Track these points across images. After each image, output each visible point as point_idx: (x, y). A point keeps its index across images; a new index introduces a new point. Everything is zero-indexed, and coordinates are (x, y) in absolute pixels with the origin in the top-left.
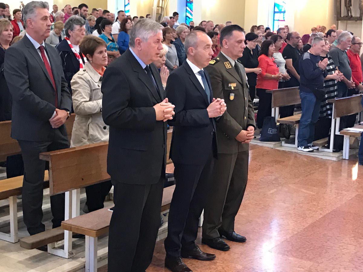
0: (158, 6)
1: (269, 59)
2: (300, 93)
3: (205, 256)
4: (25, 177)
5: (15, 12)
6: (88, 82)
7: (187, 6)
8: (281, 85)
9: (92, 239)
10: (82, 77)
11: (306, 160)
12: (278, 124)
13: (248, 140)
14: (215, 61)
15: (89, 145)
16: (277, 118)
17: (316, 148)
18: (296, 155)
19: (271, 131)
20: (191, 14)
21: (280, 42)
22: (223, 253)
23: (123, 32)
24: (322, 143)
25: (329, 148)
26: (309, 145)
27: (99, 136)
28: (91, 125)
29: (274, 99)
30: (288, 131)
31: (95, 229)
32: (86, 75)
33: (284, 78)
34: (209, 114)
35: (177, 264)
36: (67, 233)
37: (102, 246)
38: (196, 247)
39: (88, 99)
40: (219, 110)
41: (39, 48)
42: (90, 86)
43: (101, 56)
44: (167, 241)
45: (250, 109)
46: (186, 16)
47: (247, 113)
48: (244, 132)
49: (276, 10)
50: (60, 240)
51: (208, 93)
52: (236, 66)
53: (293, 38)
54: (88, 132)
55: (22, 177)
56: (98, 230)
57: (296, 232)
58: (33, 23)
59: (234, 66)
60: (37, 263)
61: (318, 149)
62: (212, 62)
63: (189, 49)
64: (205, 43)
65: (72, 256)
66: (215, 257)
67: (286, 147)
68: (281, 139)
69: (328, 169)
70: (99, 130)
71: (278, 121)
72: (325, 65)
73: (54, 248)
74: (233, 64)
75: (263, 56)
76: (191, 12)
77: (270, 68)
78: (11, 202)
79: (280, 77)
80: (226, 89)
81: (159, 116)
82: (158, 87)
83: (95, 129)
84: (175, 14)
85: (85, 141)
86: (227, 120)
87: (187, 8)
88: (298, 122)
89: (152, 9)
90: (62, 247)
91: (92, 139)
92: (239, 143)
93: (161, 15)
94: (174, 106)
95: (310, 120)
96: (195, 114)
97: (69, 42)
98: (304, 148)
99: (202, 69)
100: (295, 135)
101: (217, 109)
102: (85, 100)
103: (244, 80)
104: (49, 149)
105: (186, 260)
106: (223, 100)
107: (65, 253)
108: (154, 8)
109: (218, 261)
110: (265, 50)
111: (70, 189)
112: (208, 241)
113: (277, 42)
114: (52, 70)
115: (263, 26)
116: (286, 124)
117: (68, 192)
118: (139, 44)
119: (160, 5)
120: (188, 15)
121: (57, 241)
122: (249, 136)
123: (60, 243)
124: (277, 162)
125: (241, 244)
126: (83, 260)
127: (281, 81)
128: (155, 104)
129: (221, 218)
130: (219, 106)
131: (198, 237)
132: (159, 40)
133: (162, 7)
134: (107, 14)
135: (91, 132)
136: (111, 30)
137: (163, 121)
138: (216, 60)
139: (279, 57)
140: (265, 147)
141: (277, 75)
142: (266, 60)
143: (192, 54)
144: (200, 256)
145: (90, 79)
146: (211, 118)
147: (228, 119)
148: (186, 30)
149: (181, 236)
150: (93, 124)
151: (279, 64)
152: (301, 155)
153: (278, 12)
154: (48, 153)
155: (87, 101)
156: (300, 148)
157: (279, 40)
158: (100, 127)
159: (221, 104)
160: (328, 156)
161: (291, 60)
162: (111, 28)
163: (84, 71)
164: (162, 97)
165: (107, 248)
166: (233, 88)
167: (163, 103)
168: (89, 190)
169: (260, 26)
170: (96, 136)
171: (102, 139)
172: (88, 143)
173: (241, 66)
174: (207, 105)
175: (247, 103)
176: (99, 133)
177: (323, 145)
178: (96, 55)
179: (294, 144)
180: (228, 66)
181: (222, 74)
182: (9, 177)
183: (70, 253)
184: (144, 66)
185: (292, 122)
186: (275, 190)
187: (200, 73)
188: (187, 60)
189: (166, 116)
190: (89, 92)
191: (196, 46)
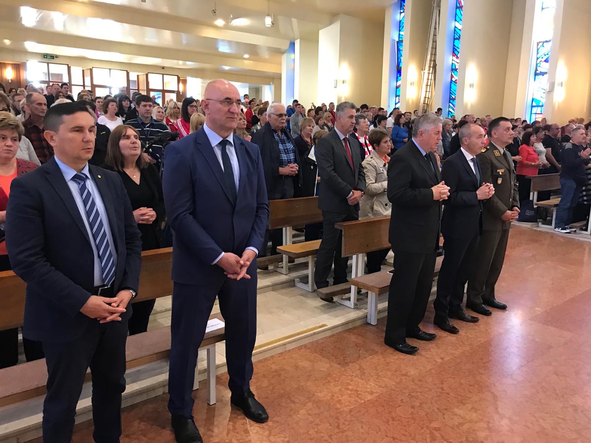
0: (424, 103)
1: (530, 149)
2: (560, 179)
3: (470, 318)
4: (322, 241)
5: (310, 111)
6: (375, 167)
7: (450, 102)
8: (540, 172)
9: (374, 294)
10: (370, 163)
11: (562, 240)
12: (535, 206)
13: (512, 219)
14: (485, 150)
15: (373, 219)
16: (535, 201)
17: (574, 230)
18: (552, 236)
19: (529, 213)
20: (453, 109)
21: (542, 134)
22: (485, 317)
23: (397, 126)
24: (581, 226)
25: (587, 231)
26: (566, 227)
27: (381, 211)
28: (375, 202)
29: (533, 184)
30: (545, 213)
31: (378, 287)
32: (373, 161)
33: (544, 165)
34: (478, 196)
35: (446, 323)
36: (353, 287)
37: (382, 301)
38: (461, 310)
39: (374, 181)
40: (487, 194)
41: (344, 139)
42: (376, 170)
43: (386, 145)
44: (436, 302)
45: (515, 192)
46: (449, 111)
47: (512, 195)
48: (509, 212)
49: (534, 104)
50: (347, 293)
51: (478, 177)
52: (504, 153)
53: (552, 129)
54: (373, 208)
55: (321, 240)
56: (381, 288)
57: (555, 305)
58: (341, 119)
59: (502, 154)
60: (329, 310)
61: (575, 231)
62: (483, 151)
63: (464, 139)
64: (479, 133)
65: (356, 307)
66: (479, 320)
67: (543, 228)
68: (538, 220)
69: (585, 249)
70: (382, 206)
71: (536, 204)
72: (587, 155)
73: (342, 299)
74: (502, 152)
75: (524, 146)
76: (453, 107)
77: (530, 157)
78: (310, 260)
79: (540, 164)
80: (494, 174)
81: (436, 196)
82: (436, 172)
83: (378, 205)
84: (440, 110)
85: (370, 215)
86: (493, 201)
87: (450, 104)
88: (556, 206)
89: (419, 106)
90: (349, 299)
91: (376, 213)
92: (504, 222)
93: (426, 110)
94: (449, 188)
95: (569, 204)
96: (465, 196)
97: (357, 135)
98: (561, 230)
99: (475, 157)
100: (552, 217)
101: (486, 192)
102: (372, 182)
103: (511, 166)
104: (345, 220)
105: (452, 320)
106: (492, 185)
107: (351, 304)
108: (420, 105)
109: (481, 324)
110: (527, 140)
111: (357, 252)
112: (472, 306)
113: (538, 133)
114: (352, 157)
115: (520, 119)
116: (543, 207)
117: (355, 256)
118: (421, 134)
119: (426, 102)
120: (451, 110)
121: (345, 294)
122: (514, 216)
123: (347, 296)
124: (535, 241)
125: (502, 310)
126: (366, 311)
127: (541, 168)
128: (432, 186)
129: (484, 288)
130: (488, 190)
131: (463, 301)
132: (439, 132)
133: (427, 104)
134: (382, 110)
135: (375, 207)
136: (386, 125)
137: (439, 200)
138: (487, 148)
139: (540, 147)
140: (522, 227)
141: (537, 163)
142: (527, 149)
143: (466, 143)
144: (465, 318)
145: (376, 164)
146: (479, 200)
147: (495, 201)
148: (450, 123)
149: (448, 298)
150: (377, 201)
151: (539, 153)
152: (558, 236)
153: (535, 106)
154: (341, 223)
155: (374, 183)
156: (557, 229)
157: (541, 131)
158: (382, 204)
159: (491, 188)
160: (585, 238)
161: (550, 149)
162: (386, 123)
163: (372, 158)
164: (439, 180)
165: (387, 302)
166: (501, 173)
167: (440, 185)
168: (369, 255)
169: (517, 119)
170: (379, 211)
171: (384, 214)
172: (372, 217)
173: (508, 154)
174: (477, 189)
175: (513, 187)
176: (382, 209)
177: (581, 227)
178: (382, 144)
179: (551, 225)
180: (497, 154)
181: (491, 161)
182: (306, 240)
183: (355, 305)
184: (424, 154)
185: (549, 205)
186: (533, 265)
187: (472, 160)
188: (462, 148)
189: (442, 196)
190: (375, 175)
191: (470, 136)
